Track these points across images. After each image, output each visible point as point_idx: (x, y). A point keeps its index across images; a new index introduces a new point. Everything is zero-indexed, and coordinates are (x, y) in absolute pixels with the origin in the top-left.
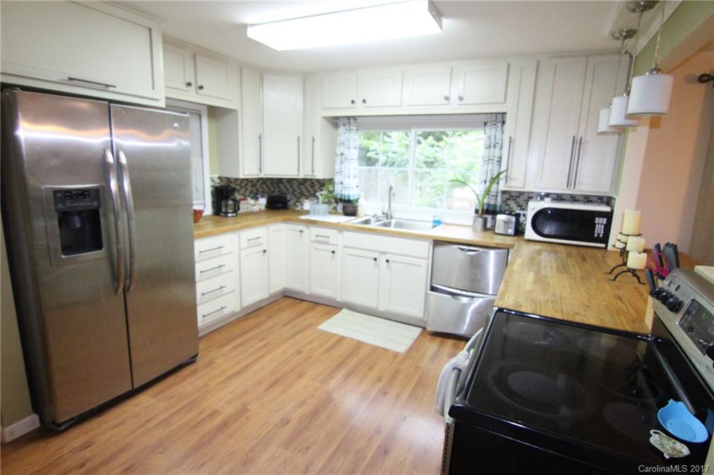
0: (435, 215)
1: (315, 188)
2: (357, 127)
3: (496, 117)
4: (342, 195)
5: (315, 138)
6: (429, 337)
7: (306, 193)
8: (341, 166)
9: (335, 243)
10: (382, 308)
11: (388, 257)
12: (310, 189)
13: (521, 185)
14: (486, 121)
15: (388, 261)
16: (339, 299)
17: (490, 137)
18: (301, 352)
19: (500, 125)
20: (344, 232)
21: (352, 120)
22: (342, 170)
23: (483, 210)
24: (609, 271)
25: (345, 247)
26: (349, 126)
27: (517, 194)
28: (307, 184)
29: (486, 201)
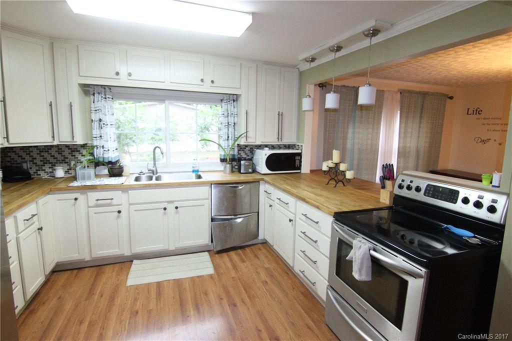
0: (194, 166)
1: (63, 154)
2: (112, 96)
3: (229, 97)
4: (104, 158)
5: (72, 104)
6: (217, 255)
7: (52, 160)
8: (100, 131)
9: (120, 203)
10: (172, 248)
11: (176, 204)
12: (56, 155)
13: (254, 141)
14: (221, 98)
15: (177, 208)
16: (127, 253)
17: (227, 110)
18: (137, 313)
19: (232, 102)
20: (129, 191)
21: (107, 89)
22: (102, 135)
23: (230, 159)
24: (327, 183)
25: (130, 204)
26: (105, 95)
27: (244, 147)
28: (53, 152)
29: (231, 153)
